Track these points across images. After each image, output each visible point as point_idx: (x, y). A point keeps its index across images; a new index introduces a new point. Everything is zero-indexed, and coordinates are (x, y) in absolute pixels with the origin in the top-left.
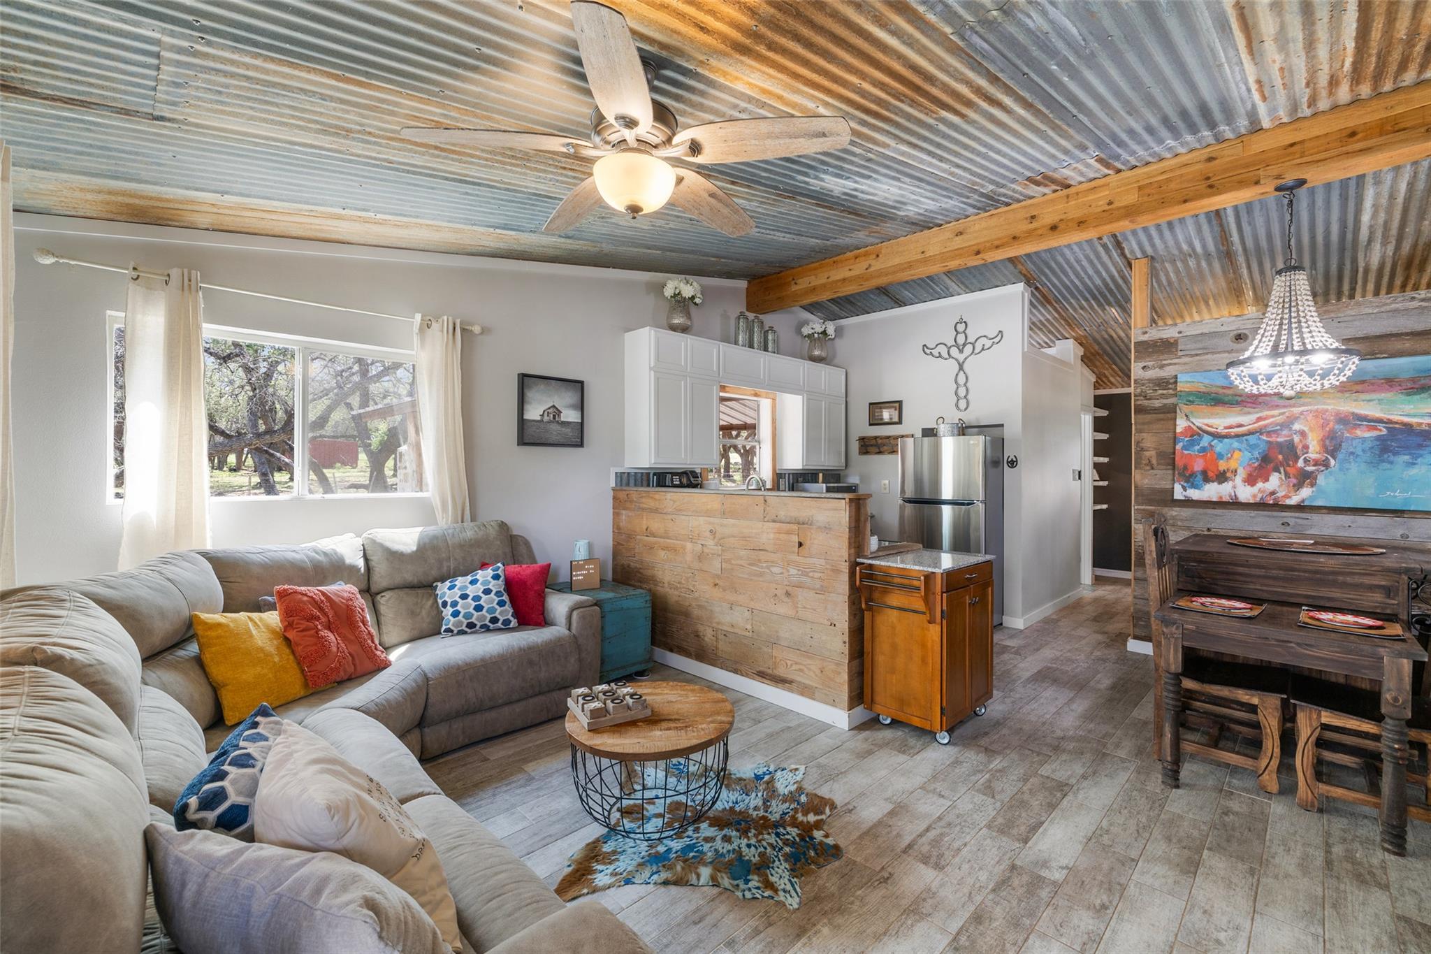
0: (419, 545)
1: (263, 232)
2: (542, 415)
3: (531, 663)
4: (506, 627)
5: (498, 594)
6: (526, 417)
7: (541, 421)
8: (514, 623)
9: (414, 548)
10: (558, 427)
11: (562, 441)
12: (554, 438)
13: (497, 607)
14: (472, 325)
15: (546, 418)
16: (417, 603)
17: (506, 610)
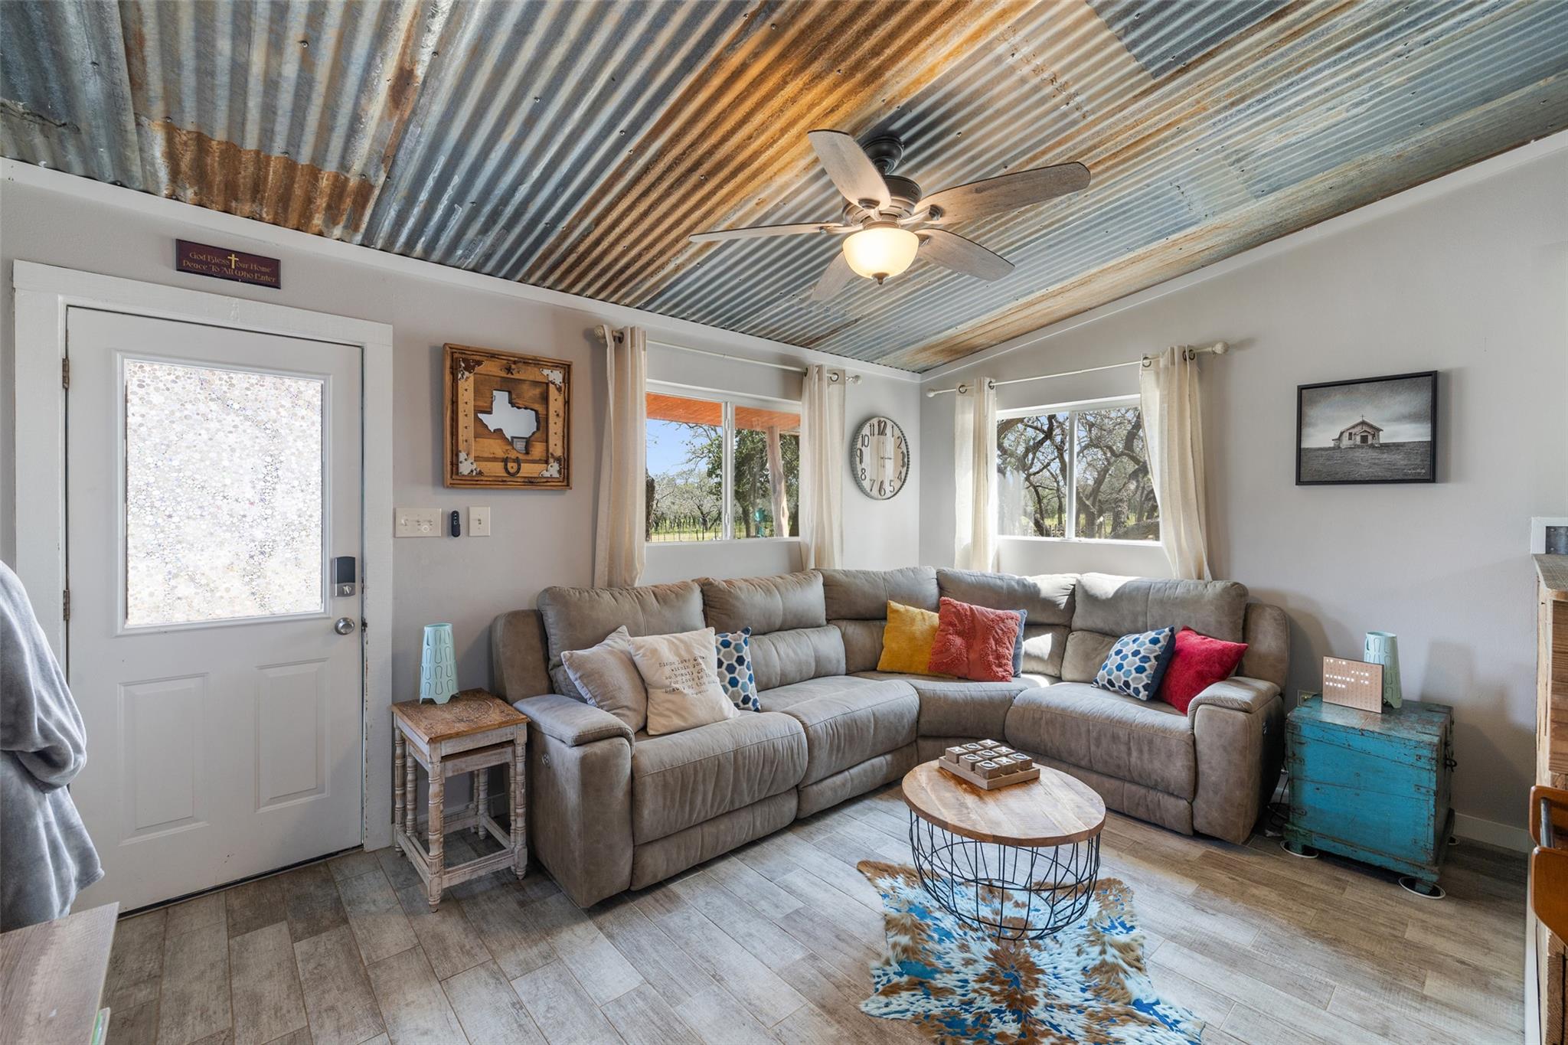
0: (1117, 592)
1: (1021, 331)
2: (1339, 439)
3: (1115, 738)
4: (1134, 697)
5: (1145, 659)
6: (1304, 445)
7: (1337, 448)
8: (1143, 695)
9: (1110, 596)
10: (1373, 454)
11: (1388, 475)
12: (1364, 472)
13: (1134, 672)
14: (1212, 344)
15: (1346, 442)
16: (1096, 649)
17: (1141, 678)
